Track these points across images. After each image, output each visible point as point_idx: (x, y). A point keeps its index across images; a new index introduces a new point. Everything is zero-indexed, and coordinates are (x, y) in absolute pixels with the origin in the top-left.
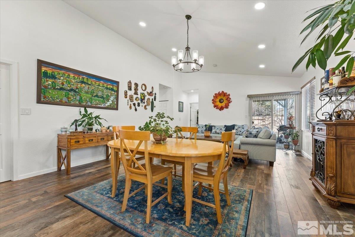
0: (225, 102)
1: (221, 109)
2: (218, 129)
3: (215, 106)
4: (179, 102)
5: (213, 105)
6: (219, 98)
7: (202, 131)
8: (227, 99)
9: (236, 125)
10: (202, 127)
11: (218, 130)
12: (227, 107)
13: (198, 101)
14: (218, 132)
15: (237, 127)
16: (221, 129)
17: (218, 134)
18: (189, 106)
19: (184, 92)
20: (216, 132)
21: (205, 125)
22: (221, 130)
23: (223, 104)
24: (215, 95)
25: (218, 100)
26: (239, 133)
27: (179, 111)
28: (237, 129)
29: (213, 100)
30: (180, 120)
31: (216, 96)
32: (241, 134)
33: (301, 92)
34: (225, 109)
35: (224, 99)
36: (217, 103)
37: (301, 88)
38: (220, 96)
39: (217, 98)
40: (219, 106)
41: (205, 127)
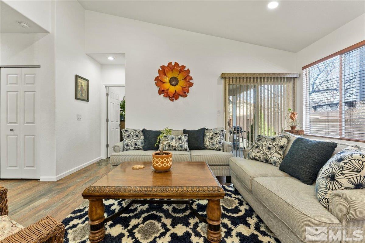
0: (181, 83)
1: (174, 97)
2: (173, 139)
3: (161, 92)
4: (77, 77)
5: (157, 89)
6: (170, 75)
7: (136, 145)
8: (185, 79)
9: (207, 129)
10: (137, 136)
11: (174, 141)
12: (184, 94)
13: (123, 83)
14: (174, 145)
15: (211, 134)
16: (180, 139)
17: (175, 150)
18: (104, 91)
19: (91, 57)
20: (169, 146)
21: (141, 130)
22: (180, 141)
23: (178, 88)
24: (161, 69)
25: (167, 79)
26: (217, 146)
27: (76, 99)
28: (211, 138)
29: (157, 79)
30: (79, 119)
31: (163, 71)
32: (221, 149)
33: (299, 75)
34: (180, 98)
35: (180, 77)
36: (164, 84)
37: (304, 68)
38: (172, 71)
39: (166, 76)
40: (169, 90)
41: (142, 134)
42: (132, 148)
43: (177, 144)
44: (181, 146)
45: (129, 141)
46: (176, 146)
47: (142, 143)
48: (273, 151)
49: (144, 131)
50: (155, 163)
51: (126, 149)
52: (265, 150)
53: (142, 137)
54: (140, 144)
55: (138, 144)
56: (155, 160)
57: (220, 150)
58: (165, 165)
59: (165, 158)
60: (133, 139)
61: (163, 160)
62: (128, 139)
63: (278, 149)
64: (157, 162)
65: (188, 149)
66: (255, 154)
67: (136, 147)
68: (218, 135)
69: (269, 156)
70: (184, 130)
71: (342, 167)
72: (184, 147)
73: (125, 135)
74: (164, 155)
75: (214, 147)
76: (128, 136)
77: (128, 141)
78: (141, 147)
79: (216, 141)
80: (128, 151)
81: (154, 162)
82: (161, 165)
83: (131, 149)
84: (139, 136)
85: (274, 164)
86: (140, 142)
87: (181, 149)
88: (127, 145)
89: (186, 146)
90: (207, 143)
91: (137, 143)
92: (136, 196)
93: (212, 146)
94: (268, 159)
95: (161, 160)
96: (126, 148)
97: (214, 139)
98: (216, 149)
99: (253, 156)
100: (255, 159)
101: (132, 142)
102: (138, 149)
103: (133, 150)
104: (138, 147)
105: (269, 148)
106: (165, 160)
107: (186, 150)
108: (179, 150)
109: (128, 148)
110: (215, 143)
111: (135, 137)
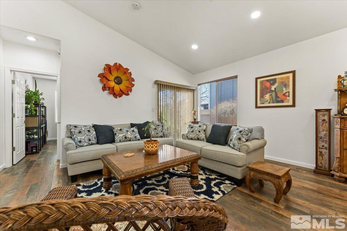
0: (125, 83)
2: (127, 131)
6: (115, 74)
8: (128, 80)
10: (89, 131)
11: (129, 133)
12: (127, 92)
14: (130, 136)
15: (154, 126)
16: (133, 131)
17: (130, 140)
20: (126, 138)
21: (91, 125)
22: (134, 133)
23: (122, 86)
24: (106, 67)
26: (160, 134)
28: (155, 129)
33: (196, 88)
34: (124, 96)
35: (123, 78)
36: (110, 82)
37: (199, 85)
38: (117, 71)
39: (111, 74)
40: (115, 88)
41: (93, 129)
42: (86, 144)
43: (132, 135)
44: (136, 137)
45: (82, 137)
46: (132, 137)
47: (95, 138)
48: (201, 133)
49: (94, 126)
50: (147, 148)
51: (79, 146)
52: (197, 132)
53: (94, 133)
54: (94, 139)
55: (91, 140)
56: (147, 145)
57: (162, 137)
58: (150, 149)
59: (154, 144)
60: (86, 135)
61: (153, 145)
62: (80, 135)
63: (203, 131)
64: (148, 147)
65: (140, 139)
66: (192, 136)
67: (90, 142)
68: (160, 126)
69: (200, 136)
70: (131, 124)
71: (242, 134)
72: (137, 138)
73: (75, 131)
74: (153, 142)
75: (157, 135)
76: (80, 132)
77: (80, 137)
78: (95, 142)
79: (159, 131)
80: (81, 147)
81: (145, 147)
82: (152, 149)
83: (84, 145)
84: (91, 131)
85: (203, 140)
86: (93, 137)
87: (136, 139)
88: (80, 142)
89: (138, 137)
90: (153, 133)
91: (91, 138)
92: (159, 170)
93: (156, 135)
94: (199, 138)
95: (152, 145)
96: (79, 144)
97: (157, 129)
98: (159, 136)
99: (191, 137)
100: (192, 139)
101: (85, 137)
102: (92, 144)
103: (87, 146)
104: (92, 142)
105: (199, 131)
106: (154, 145)
107: (139, 140)
108: (133, 140)
109: (81, 144)
110: (158, 132)
111: (87, 133)
